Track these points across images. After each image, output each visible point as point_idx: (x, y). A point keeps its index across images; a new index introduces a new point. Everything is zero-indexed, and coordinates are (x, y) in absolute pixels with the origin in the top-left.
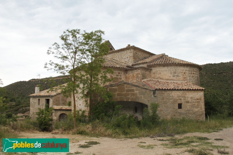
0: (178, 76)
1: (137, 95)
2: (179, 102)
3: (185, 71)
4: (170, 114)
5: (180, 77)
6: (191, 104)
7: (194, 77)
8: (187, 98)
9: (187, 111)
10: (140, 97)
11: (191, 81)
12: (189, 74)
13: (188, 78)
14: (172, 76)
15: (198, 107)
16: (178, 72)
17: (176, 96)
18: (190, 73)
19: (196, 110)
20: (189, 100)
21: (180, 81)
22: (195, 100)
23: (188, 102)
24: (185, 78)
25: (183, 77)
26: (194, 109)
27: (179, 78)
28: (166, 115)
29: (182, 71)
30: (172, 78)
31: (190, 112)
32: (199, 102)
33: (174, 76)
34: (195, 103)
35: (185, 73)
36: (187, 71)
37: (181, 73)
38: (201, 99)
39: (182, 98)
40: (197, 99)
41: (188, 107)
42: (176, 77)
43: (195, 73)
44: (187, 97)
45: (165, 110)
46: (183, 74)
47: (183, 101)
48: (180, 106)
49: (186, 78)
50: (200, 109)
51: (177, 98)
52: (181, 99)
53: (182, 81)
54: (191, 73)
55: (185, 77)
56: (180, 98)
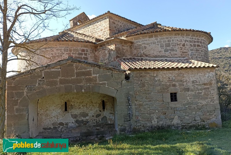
0: (173, 50)
1: (96, 81)
2: (172, 90)
3: (184, 42)
4: (157, 111)
5: (176, 51)
6: (193, 93)
7: (199, 51)
8: (185, 83)
9: (187, 104)
10: (102, 84)
11: (195, 56)
12: (192, 46)
13: (190, 53)
14: (163, 50)
15: (207, 98)
16: (172, 43)
17: (166, 80)
18: (192, 45)
19: (204, 102)
20: (190, 85)
21: (176, 57)
22: (200, 85)
23: (188, 90)
24: (185, 52)
25: (182, 51)
26: (200, 101)
27: (175, 52)
28: (150, 114)
29: (179, 43)
30: (163, 53)
31: (193, 106)
32: (208, 88)
33: (166, 51)
34: (200, 91)
35: (184, 45)
36: (188, 41)
37: (178, 45)
38: (211, 84)
39: (177, 84)
40: (205, 84)
41: (188, 98)
42: (169, 52)
43: (200, 44)
44: (186, 81)
45: (147, 104)
46: (182, 46)
47: (178, 89)
48: (174, 97)
49: (187, 52)
50: (211, 101)
51: (168, 84)
52: (174, 85)
53: (179, 57)
54: (195, 46)
55: (185, 51)
56: (174, 83)
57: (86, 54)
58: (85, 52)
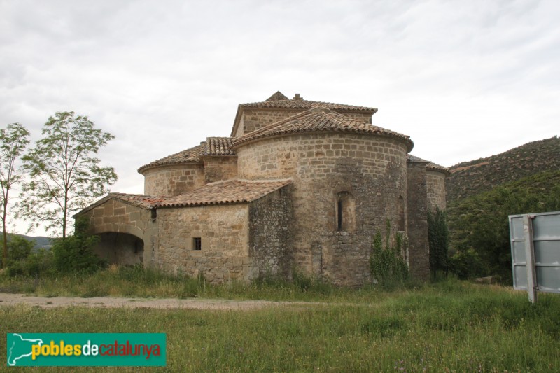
0: (271, 166)
1: (128, 220)
2: (194, 233)
3: (288, 151)
4: (178, 261)
5: (276, 167)
6: (218, 239)
7: (319, 162)
8: (209, 226)
9: (210, 255)
10: (132, 224)
11: (309, 174)
12: (304, 156)
13: (298, 169)
14: (259, 167)
15: (232, 248)
16: (271, 155)
17: (189, 220)
18: (305, 153)
19: (229, 253)
20: (215, 228)
21: (275, 178)
22: (228, 228)
23: (212, 234)
24: (289, 169)
25: (284, 166)
26: (225, 252)
27: (274, 170)
28: (171, 263)
29: (280, 154)
30: (259, 173)
31: (217, 258)
32: (237, 233)
33: (263, 168)
34: (227, 238)
35: (288, 157)
36: (295, 149)
37: (278, 156)
38: (240, 227)
39: (201, 225)
40: (233, 227)
41: (211, 246)
42: (267, 169)
43: (324, 151)
44: (211, 222)
45: (168, 251)
46: (284, 159)
47: (200, 233)
48: (197, 243)
49: (292, 168)
50: (239, 253)
51: (191, 225)
52: (197, 228)
53: (280, 178)
54: (310, 155)
55: (289, 166)
56: (198, 224)
57: (191, 178)
58: (191, 175)
